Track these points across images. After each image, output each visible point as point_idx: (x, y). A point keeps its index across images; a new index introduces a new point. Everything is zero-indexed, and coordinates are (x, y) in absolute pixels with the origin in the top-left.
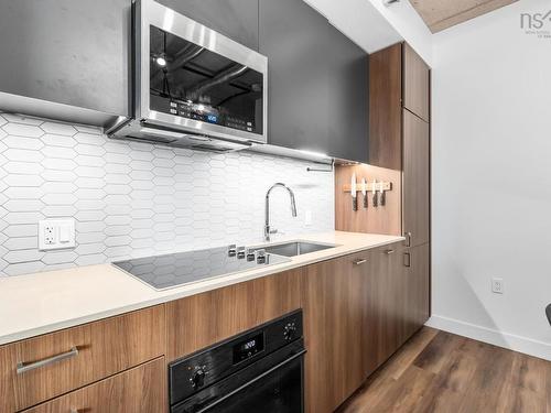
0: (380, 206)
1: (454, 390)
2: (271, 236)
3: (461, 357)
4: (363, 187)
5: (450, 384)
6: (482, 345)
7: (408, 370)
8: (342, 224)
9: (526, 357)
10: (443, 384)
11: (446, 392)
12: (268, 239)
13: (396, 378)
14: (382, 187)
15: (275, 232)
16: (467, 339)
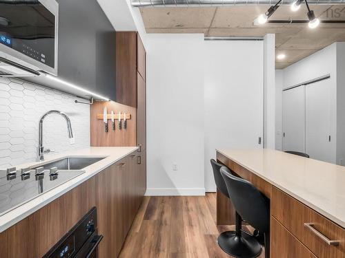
0: (123, 129)
1: (166, 224)
2: (45, 156)
3: (164, 206)
4: (113, 117)
5: (163, 222)
6: (170, 197)
7: (143, 223)
8: (95, 142)
9: (186, 197)
10: (160, 224)
11: (163, 227)
12: (42, 158)
13: (138, 231)
14: (125, 117)
15: (49, 151)
16: (163, 197)
